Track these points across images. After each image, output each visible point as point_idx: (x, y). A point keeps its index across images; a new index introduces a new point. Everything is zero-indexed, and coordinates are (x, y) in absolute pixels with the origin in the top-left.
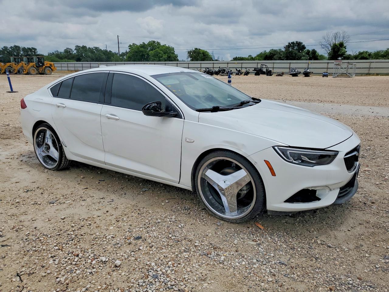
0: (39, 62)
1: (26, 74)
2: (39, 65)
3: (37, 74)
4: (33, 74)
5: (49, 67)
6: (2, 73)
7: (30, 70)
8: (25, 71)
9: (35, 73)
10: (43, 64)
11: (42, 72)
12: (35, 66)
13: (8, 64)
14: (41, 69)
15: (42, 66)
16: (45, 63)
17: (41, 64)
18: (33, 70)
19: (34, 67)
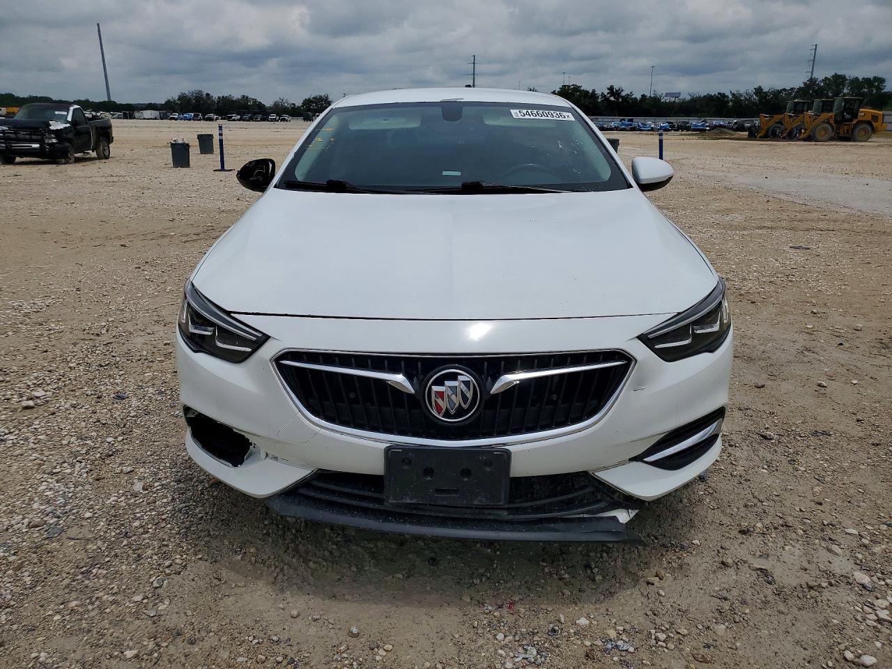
0: (845, 109)
1: (805, 140)
2: (843, 116)
3: (832, 139)
4: (822, 139)
5: (869, 123)
6: (760, 137)
7: (817, 132)
8: (804, 133)
9: (826, 137)
10: (855, 115)
11: (846, 136)
12: (832, 121)
13: (777, 117)
14: (846, 128)
15: (851, 120)
16: (862, 112)
17: (848, 116)
18: (826, 129)
19: (828, 122)
